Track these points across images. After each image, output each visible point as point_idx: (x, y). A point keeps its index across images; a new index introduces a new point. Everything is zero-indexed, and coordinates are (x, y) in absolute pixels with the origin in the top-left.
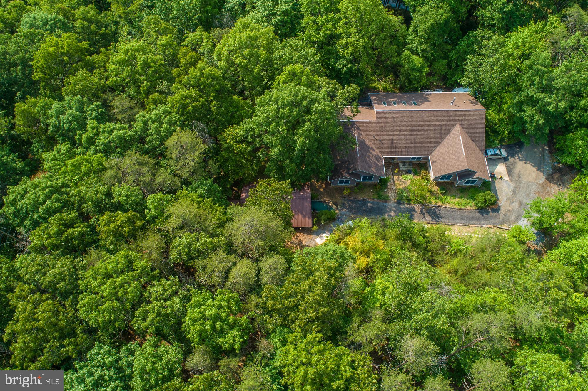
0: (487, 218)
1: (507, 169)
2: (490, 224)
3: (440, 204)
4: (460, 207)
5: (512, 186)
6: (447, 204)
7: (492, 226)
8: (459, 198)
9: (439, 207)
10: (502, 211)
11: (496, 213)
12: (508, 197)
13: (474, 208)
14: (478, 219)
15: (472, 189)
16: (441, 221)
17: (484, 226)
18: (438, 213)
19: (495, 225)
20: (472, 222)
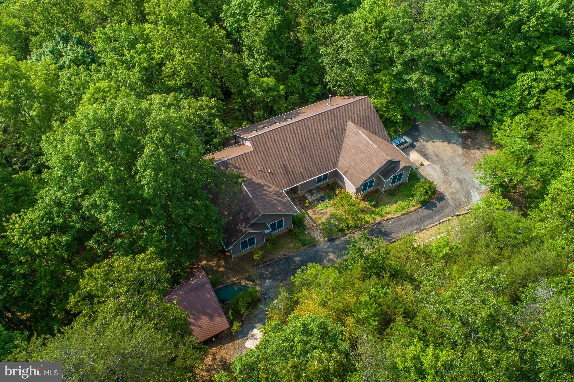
0: (439, 211)
1: (420, 154)
2: (447, 216)
3: (379, 219)
4: (402, 213)
5: (438, 168)
6: (387, 215)
7: (450, 218)
8: (395, 203)
9: (380, 222)
10: (448, 196)
11: (444, 201)
12: (442, 180)
13: (418, 206)
14: (431, 217)
15: (402, 187)
16: (392, 237)
17: (442, 221)
18: (383, 230)
19: (452, 215)
20: (427, 223)
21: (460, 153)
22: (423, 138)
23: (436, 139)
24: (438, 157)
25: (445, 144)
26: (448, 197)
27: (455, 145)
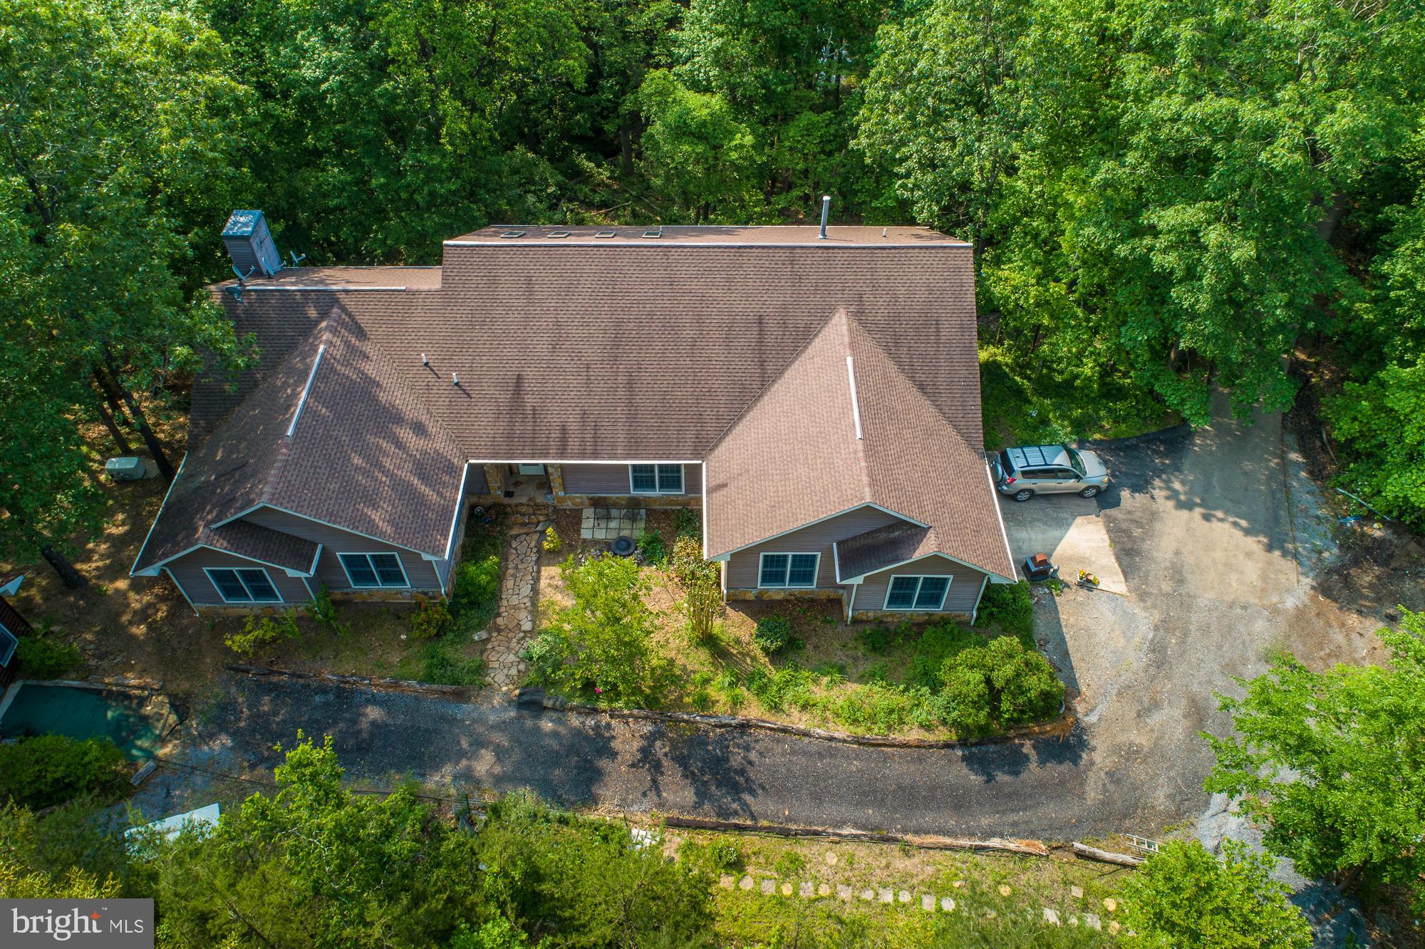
0: (1014, 795)
1: (1113, 541)
2: (1033, 834)
3: (754, 710)
4: (860, 731)
5: (1145, 621)
6: (795, 713)
7: (1041, 847)
8: (862, 679)
9: (745, 726)
10: (1100, 756)
11: (1065, 767)
12: (1126, 678)
13: (943, 735)
14: (960, 803)
15: (929, 632)
16: (746, 807)
17: (995, 842)
18: (736, 760)
19: (1059, 840)
20: (929, 819)
21: (1290, 603)
22: (1177, 486)
23: (1227, 512)
24: (1181, 581)
25: (1254, 544)
26: (1097, 757)
27: (1289, 566)
